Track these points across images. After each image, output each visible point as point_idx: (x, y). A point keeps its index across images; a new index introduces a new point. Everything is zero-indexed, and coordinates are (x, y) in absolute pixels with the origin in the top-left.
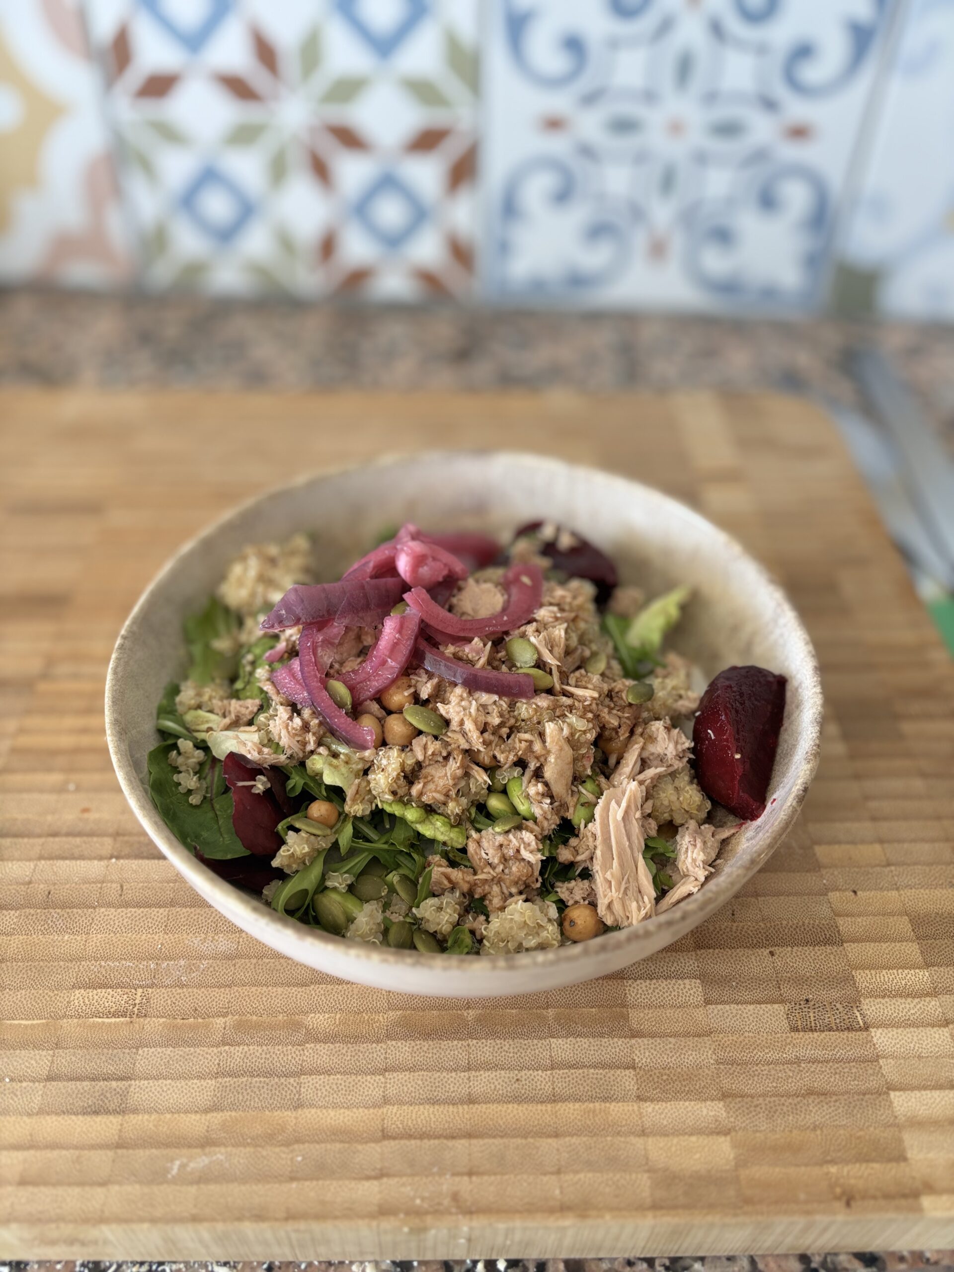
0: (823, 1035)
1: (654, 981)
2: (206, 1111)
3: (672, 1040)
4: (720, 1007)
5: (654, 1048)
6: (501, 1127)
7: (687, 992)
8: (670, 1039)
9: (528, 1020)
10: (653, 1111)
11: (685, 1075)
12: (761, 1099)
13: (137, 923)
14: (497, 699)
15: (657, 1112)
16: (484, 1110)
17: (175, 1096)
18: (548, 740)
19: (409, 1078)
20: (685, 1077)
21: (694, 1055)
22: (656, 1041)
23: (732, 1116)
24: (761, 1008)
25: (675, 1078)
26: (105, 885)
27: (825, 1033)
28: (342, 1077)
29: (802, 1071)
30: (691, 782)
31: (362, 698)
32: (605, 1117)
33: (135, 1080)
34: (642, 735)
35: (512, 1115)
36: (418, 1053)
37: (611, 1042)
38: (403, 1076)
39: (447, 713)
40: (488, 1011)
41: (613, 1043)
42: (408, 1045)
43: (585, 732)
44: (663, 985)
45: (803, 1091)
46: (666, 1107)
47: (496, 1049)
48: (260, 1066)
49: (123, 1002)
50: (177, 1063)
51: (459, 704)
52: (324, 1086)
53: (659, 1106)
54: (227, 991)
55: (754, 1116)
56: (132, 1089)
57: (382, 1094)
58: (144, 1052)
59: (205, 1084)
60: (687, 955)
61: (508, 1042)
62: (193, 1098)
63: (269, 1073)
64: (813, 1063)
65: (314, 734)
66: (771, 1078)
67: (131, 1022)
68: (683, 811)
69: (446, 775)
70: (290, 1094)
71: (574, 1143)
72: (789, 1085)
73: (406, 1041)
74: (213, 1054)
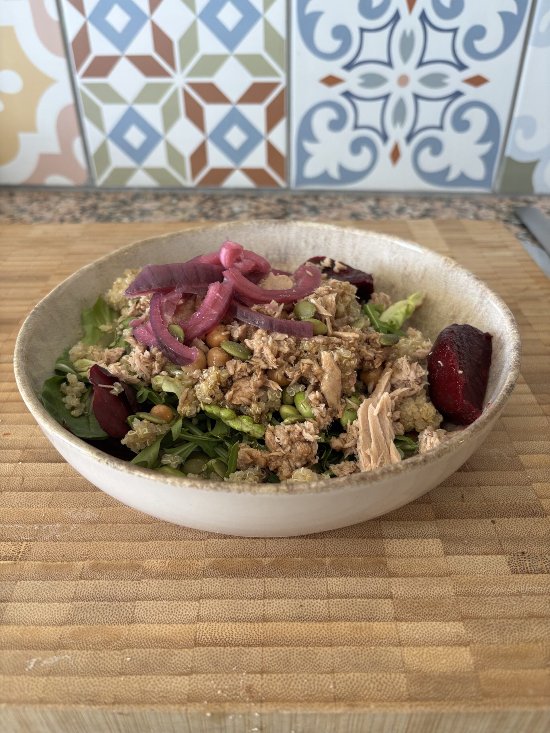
0: (538, 576)
1: (406, 540)
2: (61, 625)
3: (421, 579)
4: (456, 557)
5: (407, 584)
6: (288, 638)
7: (430, 547)
8: (419, 578)
9: (310, 565)
10: (407, 629)
11: (432, 603)
12: (492, 621)
13: (30, 501)
14: (287, 337)
15: (410, 629)
16: (274, 626)
17: (39, 614)
18: (323, 363)
19: (218, 604)
20: (432, 605)
21: (438, 590)
22: (408, 580)
23: (470, 633)
24: (488, 558)
25: (424, 605)
26: (11, 478)
27: (539, 575)
28: (167, 602)
29: (523, 601)
30: (428, 401)
31: (192, 335)
32: (369, 633)
33: (11, 602)
34: (391, 367)
35: (296, 630)
36: (225, 586)
37: (374, 580)
38: (213, 602)
39: (252, 345)
40: (280, 559)
41: (375, 581)
42: (218, 581)
43: (350, 360)
44: (412, 542)
45: (525, 615)
46: (418, 626)
47: (285, 584)
48: (106, 594)
49: (11, 551)
50: (44, 591)
51: (260, 339)
52: (153, 608)
53: (412, 625)
54: (88, 544)
55: (487, 633)
56: (8, 608)
57: (196, 614)
58: (21, 583)
59: (63, 606)
60: (429, 523)
61: (295, 580)
62: (53, 615)
63: (112, 599)
64: (532, 595)
65: (158, 362)
66: (499, 605)
67: (15, 564)
68: (422, 420)
69: (250, 386)
70: (126, 614)
71: (345, 651)
72: (514, 611)
73: (217, 578)
74: (71, 586)
